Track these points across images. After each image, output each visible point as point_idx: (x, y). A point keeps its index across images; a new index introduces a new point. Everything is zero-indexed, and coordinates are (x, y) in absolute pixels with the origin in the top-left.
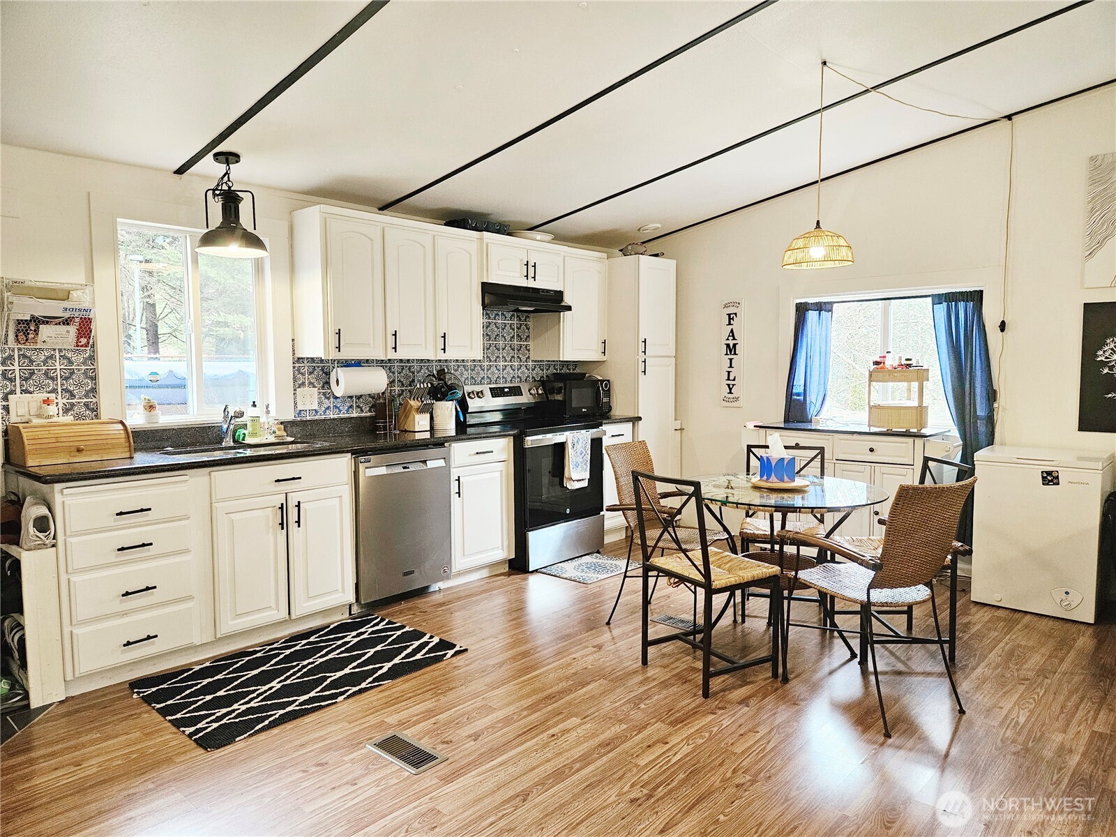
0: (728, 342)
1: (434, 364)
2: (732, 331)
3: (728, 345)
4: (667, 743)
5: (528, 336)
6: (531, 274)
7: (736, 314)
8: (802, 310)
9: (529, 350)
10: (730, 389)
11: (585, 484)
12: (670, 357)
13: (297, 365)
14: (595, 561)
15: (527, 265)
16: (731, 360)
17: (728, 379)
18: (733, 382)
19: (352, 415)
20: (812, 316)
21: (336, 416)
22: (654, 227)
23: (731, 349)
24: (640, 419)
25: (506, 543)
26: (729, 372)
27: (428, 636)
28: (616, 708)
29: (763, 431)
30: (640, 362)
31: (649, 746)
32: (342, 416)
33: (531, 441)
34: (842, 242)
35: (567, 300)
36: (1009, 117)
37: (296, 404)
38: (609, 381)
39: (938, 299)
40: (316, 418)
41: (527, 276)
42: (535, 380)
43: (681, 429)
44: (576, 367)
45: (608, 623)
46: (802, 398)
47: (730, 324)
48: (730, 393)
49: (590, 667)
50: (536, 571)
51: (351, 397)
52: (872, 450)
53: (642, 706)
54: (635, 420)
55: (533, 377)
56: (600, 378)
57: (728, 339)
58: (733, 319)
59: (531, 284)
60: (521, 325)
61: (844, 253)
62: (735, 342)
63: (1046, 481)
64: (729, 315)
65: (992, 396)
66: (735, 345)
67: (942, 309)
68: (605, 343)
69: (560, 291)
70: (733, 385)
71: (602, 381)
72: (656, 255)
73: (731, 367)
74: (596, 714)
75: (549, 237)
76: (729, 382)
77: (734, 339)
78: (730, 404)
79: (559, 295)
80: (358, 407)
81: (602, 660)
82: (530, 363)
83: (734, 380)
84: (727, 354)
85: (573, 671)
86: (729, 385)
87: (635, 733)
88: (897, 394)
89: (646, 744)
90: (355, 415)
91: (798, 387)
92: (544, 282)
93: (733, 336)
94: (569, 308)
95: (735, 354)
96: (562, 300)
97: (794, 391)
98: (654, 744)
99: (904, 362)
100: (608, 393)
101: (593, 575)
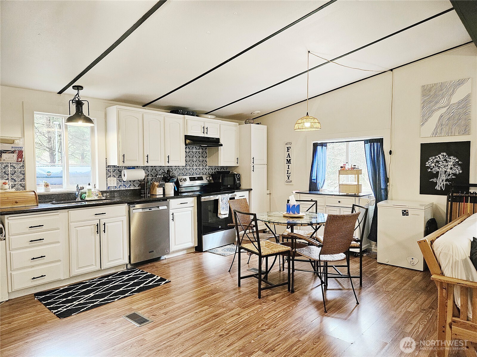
0: (287, 158)
1: (166, 168)
2: (289, 154)
3: (287, 160)
4: (239, 315)
5: (206, 156)
6: (206, 131)
7: (290, 147)
8: (315, 146)
9: (207, 162)
10: (288, 178)
11: (227, 216)
12: (265, 164)
13: (108, 168)
14: (231, 247)
15: (204, 128)
16: (289, 166)
17: (288, 174)
18: (289, 175)
19: (131, 189)
20: (319, 148)
21: (124, 189)
22: (257, 112)
23: (289, 161)
24: (252, 189)
25: (193, 240)
26: (288, 171)
27: (156, 276)
28: (224, 302)
29: (299, 194)
30: (252, 166)
31: (232, 316)
32: (126, 189)
33: (203, 199)
34: (316, 121)
35: (221, 142)
36: (391, 70)
37: (107, 184)
38: (239, 174)
39: (366, 142)
40: (116, 189)
41: (204, 132)
42: (209, 174)
43: (270, 194)
44: (227, 169)
45: (229, 271)
46: (316, 181)
47: (288, 151)
48: (289, 179)
49: (218, 287)
50: (206, 251)
51: (131, 181)
52: (339, 202)
53: (234, 302)
54: (250, 190)
55: (208, 173)
56: (236, 173)
57: (287, 157)
58: (289, 149)
59: (206, 135)
60: (203, 152)
61: (318, 125)
62: (290, 158)
63: (403, 214)
64: (288, 148)
65: (387, 180)
66: (290, 160)
67: (368, 146)
68: (238, 159)
69: (218, 138)
70: (290, 176)
71: (237, 174)
72: (258, 124)
73: (289, 168)
74: (216, 304)
75: (213, 117)
76: (288, 175)
77: (290, 157)
78: (288, 184)
79: (218, 140)
80: (134, 185)
81: (223, 285)
82: (207, 167)
83: (290, 174)
84: (287, 163)
85: (210, 289)
86: (288, 176)
87: (228, 311)
88: (350, 180)
89: (231, 315)
90: (132, 188)
91: (314, 177)
92: (211, 134)
93: (289, 156)
94: (222, 145)
95: (290, 163)
96: (219, 142)
97: (312, 178)
98: (234, 315)
99: (353, 167)
100: (239, 179)
101: (228, 253)
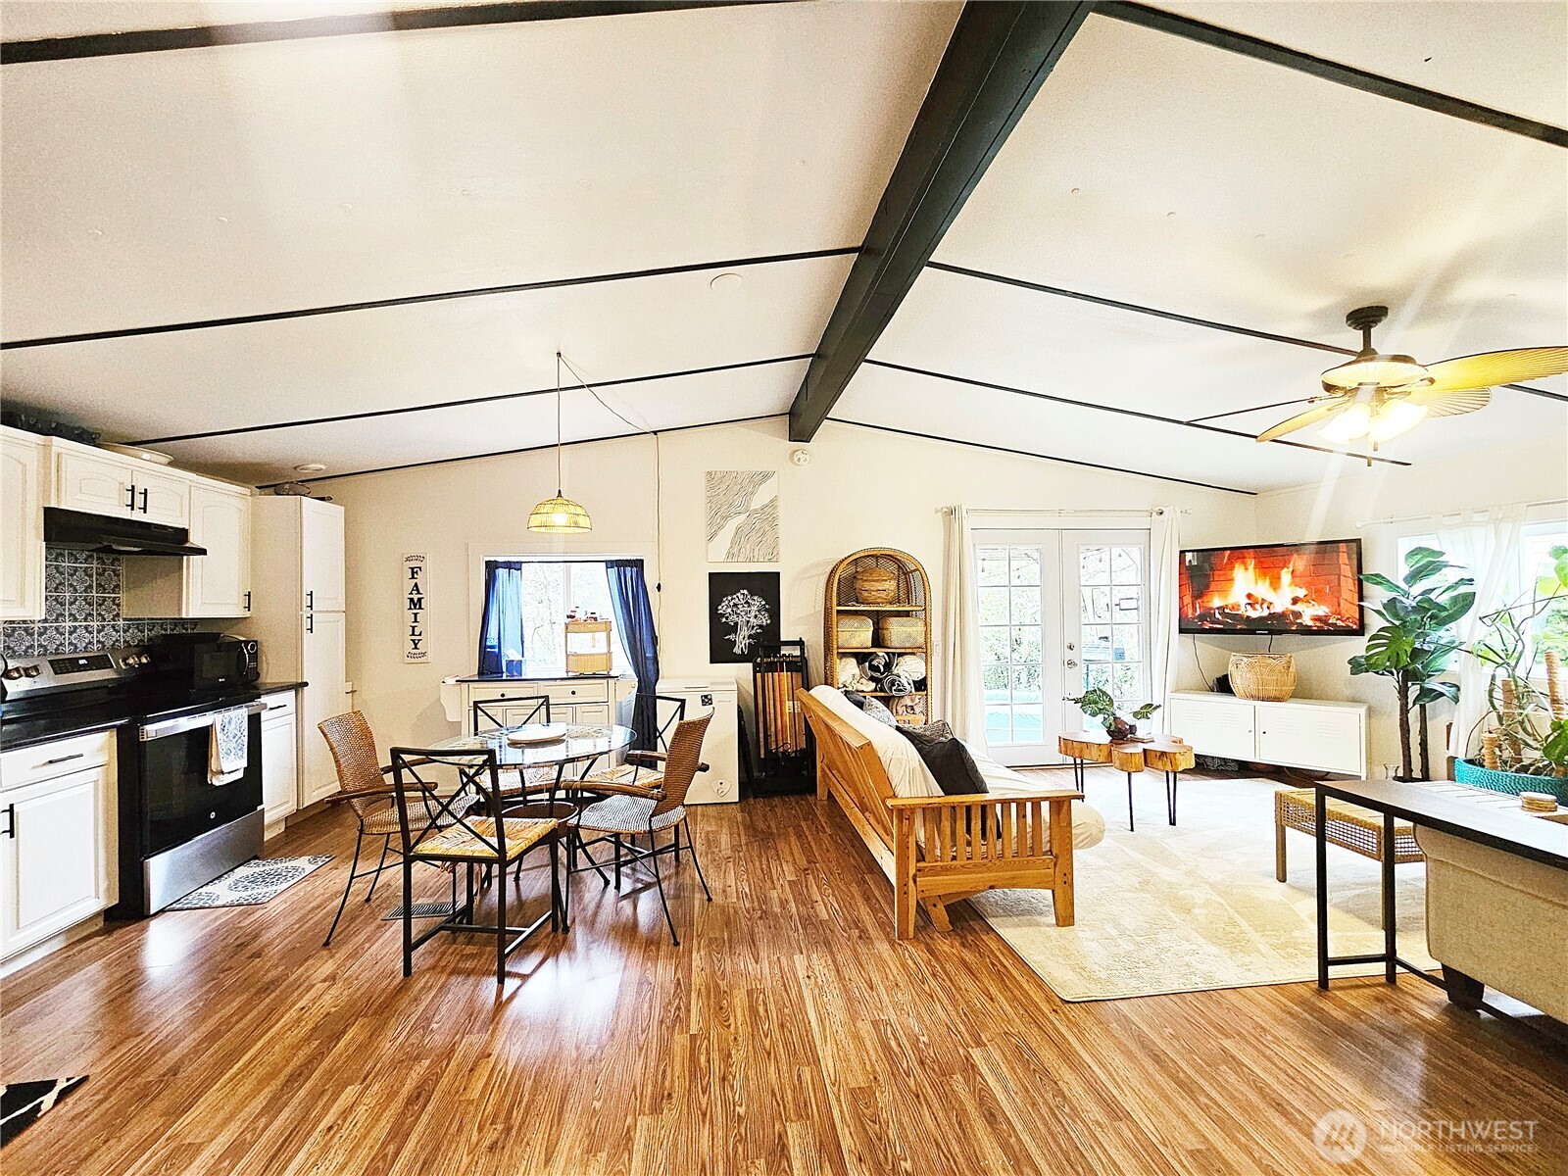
0: (411, 596)
2: (416, 585)
3: (412, 600)
4: (489, 1055)
5: (118, 586)
6: (139, 501)
7: (420, 568)
8: (491, 567)
9: (118, 605)
10: (416, 645)
11: (239, 775)
12: (339, 612)
14: (257, 870)
15: (133, 491)
16: (416, 615)
17: (413, 634)
18: (419, 638)
20: (501, 573)
22: (317, 467)
23: (416, 604)
24: (306, 684)
25: (103, 886)
26: (413, 628)
28: (402, 1045)
29: (466, 684)
30: (305, 618)
31: (472, 1070)
33: (152, 730)
34: (579, 511)
35: (195, 540)
36: (655, 433)
38: (256, 642)
39: (610, 564)
41: (131, 506)
42: (130, 646)
43: (353, 692)
44: (196, 625)
45: (327, 944)
46: (497, 650)
47: (413, 578)
48: (416, 648)
49: (333, 1010)
50: (163, 911)
52: (573, 693)
53: (435, 1026)
54: (299, 687)
55: (125, 642)
56: (242, 639)
57: (411, 593)
58: (417, 572)
59: (137, 516)
60: (104, 570)
61: (583, 521)
62: (420, 596)
63: (704, 703)
64: (412, 569)
65: (654, 640)
66: (420, 600)
67: (613, 572)
68: (249, 595)
69: (184, 529)
70: (419, 640)
71: (247, 643)
72: (322, 499)
73: (416, 621)
74: (379, 1065)
75: (165, 458)
76: (413, 638)
77: (419, 593)
78: (413, 660)
79: (182, 534)
81: (345, 993)
82: (121, 622)
83: (420, 634)
84: (410, 609)
85: (309, 1027)
86: (413, 641)
87: (445, 1063)
88: (585, 643)
89: (465, 1070)
91: (492, 639)
92: (159, 514)
93: (418, 590)
94: (199, 551)
95: (420, 608)
96: (187, 541)
97: (488, 644)
98: (476, 1065)
99: (589, 615)
100: (255, 657)
101: (266, 890)
